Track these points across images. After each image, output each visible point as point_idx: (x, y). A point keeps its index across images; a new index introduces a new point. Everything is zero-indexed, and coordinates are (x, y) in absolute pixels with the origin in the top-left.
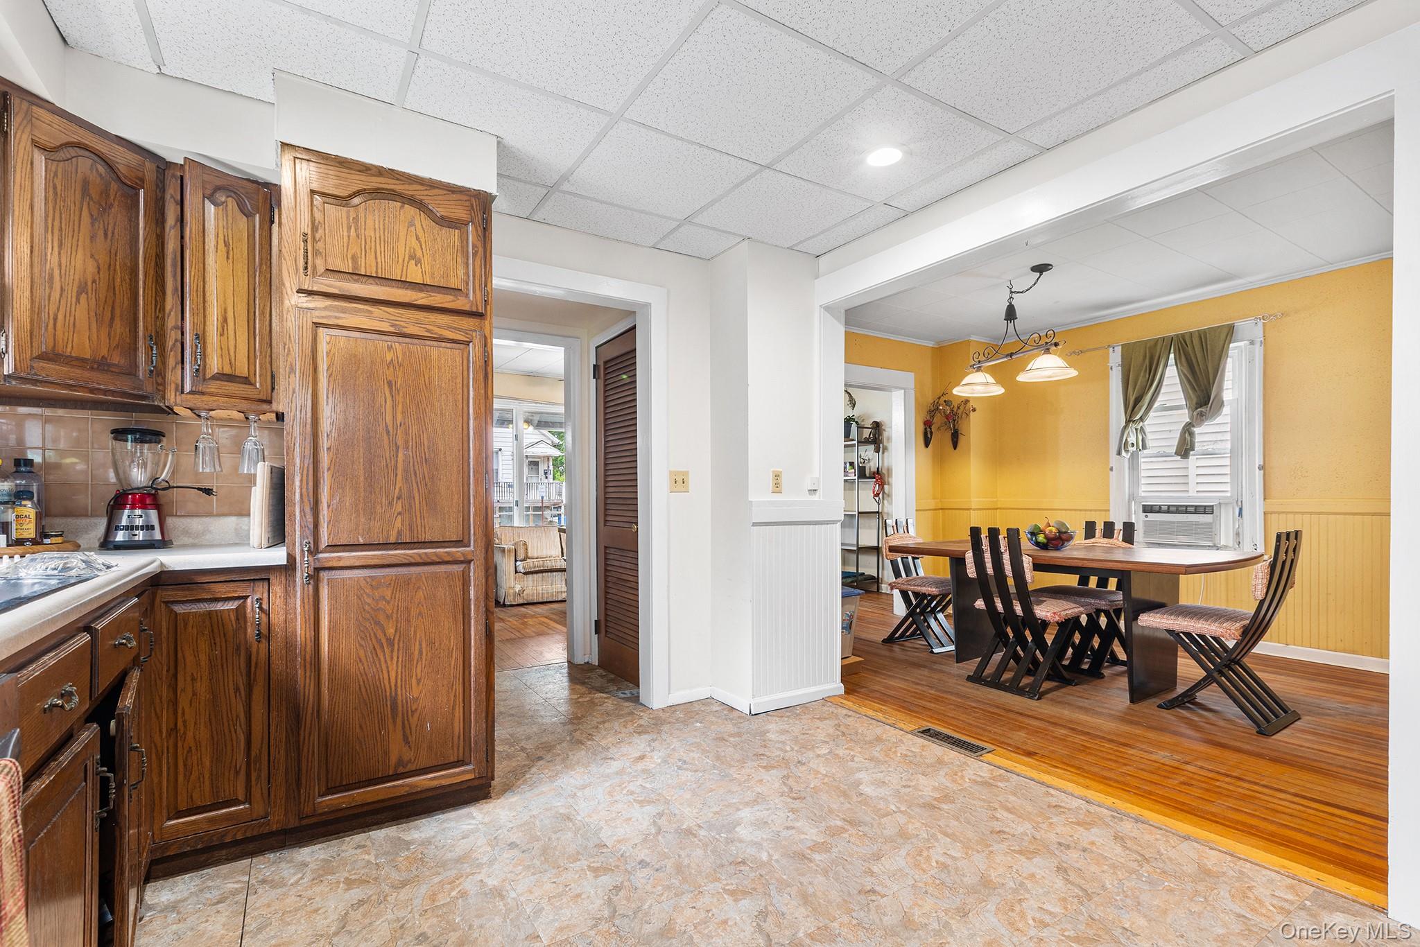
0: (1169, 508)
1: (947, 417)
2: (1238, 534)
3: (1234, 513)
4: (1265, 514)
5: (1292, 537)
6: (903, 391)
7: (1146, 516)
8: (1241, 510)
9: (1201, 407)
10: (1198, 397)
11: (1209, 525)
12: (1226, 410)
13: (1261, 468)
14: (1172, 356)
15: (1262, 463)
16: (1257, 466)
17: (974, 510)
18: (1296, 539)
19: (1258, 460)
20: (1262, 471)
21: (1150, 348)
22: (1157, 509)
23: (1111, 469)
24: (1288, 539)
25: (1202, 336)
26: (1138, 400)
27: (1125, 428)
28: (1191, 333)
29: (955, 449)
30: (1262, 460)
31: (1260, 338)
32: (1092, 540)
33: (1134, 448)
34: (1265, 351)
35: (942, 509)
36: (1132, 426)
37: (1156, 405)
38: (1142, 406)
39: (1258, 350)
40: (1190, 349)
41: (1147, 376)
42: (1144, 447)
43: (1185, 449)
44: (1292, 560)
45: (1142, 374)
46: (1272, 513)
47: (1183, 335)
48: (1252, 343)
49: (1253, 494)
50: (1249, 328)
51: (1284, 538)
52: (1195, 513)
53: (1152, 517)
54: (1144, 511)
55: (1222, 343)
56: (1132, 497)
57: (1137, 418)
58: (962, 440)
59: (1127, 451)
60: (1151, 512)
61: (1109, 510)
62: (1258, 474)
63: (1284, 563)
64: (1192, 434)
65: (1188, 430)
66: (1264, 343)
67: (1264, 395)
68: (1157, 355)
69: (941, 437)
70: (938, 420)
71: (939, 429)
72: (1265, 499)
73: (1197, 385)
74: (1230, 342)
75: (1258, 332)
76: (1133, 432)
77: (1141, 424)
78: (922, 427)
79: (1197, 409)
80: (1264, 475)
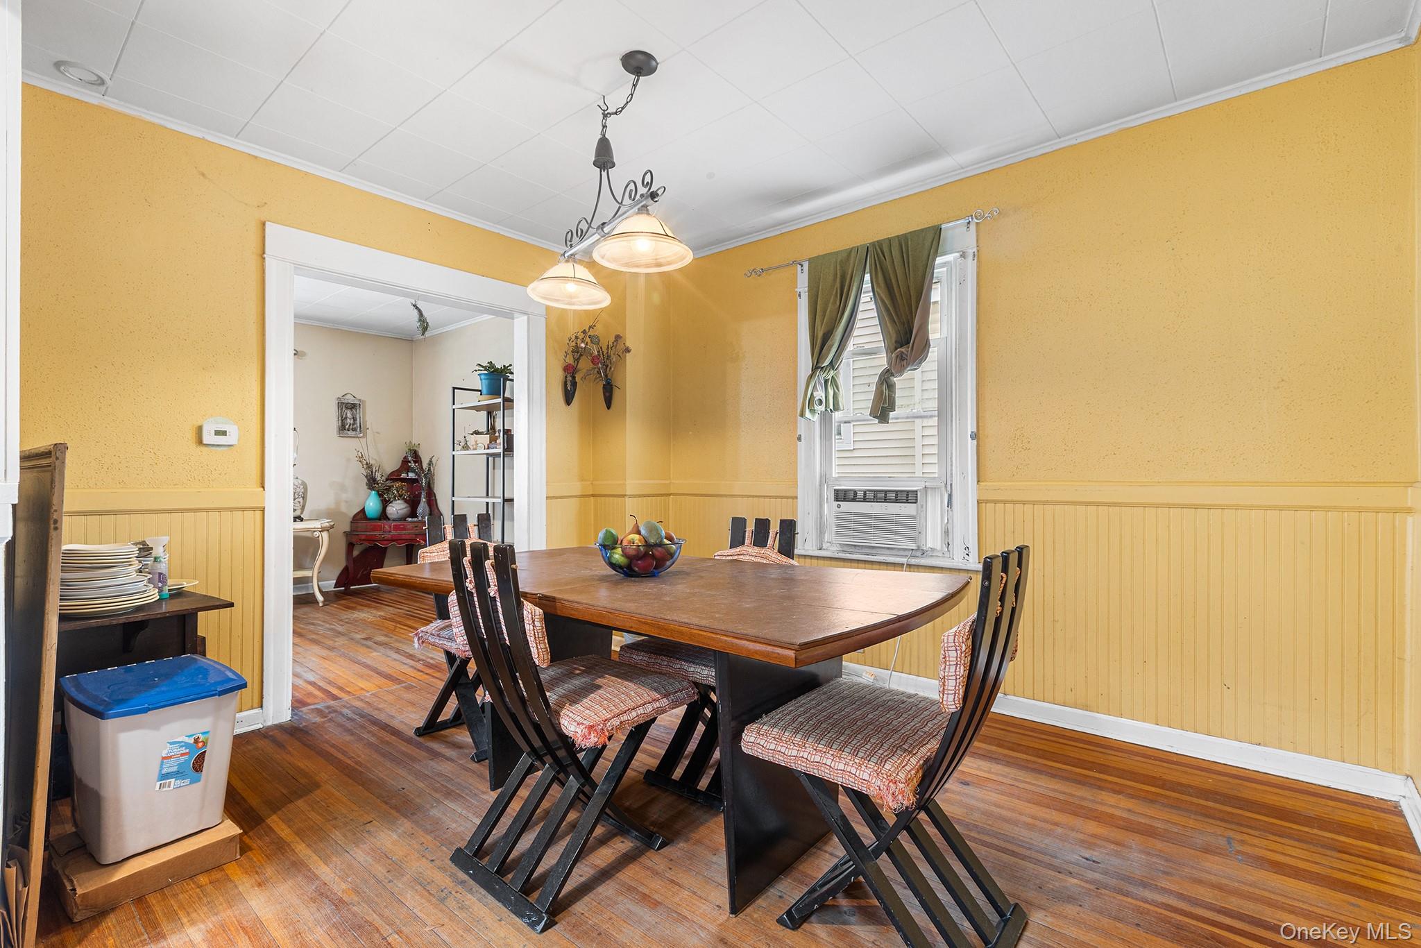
0: (865, 494)
1: (594, 360)
2: (947, 532)
3: (942, 502)
4: (978, 503)
5: (1013, 559)
6: (526, 317)
7: (839, 506)
8: (950, 496)
9: (901, 347)
10: (898, 332)
11: (912, 519)
12: (933, 353)
13: (975, 436)
14: (867, 277)
15: (975, 430)
16: (970, 433)
17: (630, 496)
18: (1020, 565)
19: (971, 427)
20: (975, 442)
21: (841, 261)
22: (851, 495)
23: (799, 439)
24: (1005, 569)
25: (903, 242)
26: (827, 336)
27: (811, 376)
28: (889, 240)
29: (608, 408)
30: (975, 427)
31: (972, 250)
32: (738, 550)
33: (822, 408)
34: (978, 267)
35: (593, 495)
36: (821, 376)
37: (850, 347)
38: (831, 346)
39: (971, 265)
40: (888, 263)
41: (838, 303)
42: (836, 407)
43: (883, 408)
44: (1013, 610)
45: (832, 300)
46: (987, 502)
47: (880, 243)
48: (963, 255)
49: (964, 475)
50: (960, 236)
51: (997, 566)
52: (896, 501)
53: (847, 506)
54: (837, 499)
55: (926, 253)
56: (824, 479)
57: (826, 363)
58: (617, 394)
59: (813, 411)
60: (845, 500)
61: (796, 497)
62: (971, 445)
63: (998, 620)
64: (891, 387)
65: (886, 382)
66: (977, 256)
67: (978, 331)
68: (850, 273)
69: (589, 390)
70: (585, 364)
71: (584, 378)
72: (978, 481)
73: (897, 315)
74: (936, 254)
75: (970, 245)
76: (820, 382)
77: (832, 373)
78: (559, 375)
79: (896, 349)
80: (978, 446)
